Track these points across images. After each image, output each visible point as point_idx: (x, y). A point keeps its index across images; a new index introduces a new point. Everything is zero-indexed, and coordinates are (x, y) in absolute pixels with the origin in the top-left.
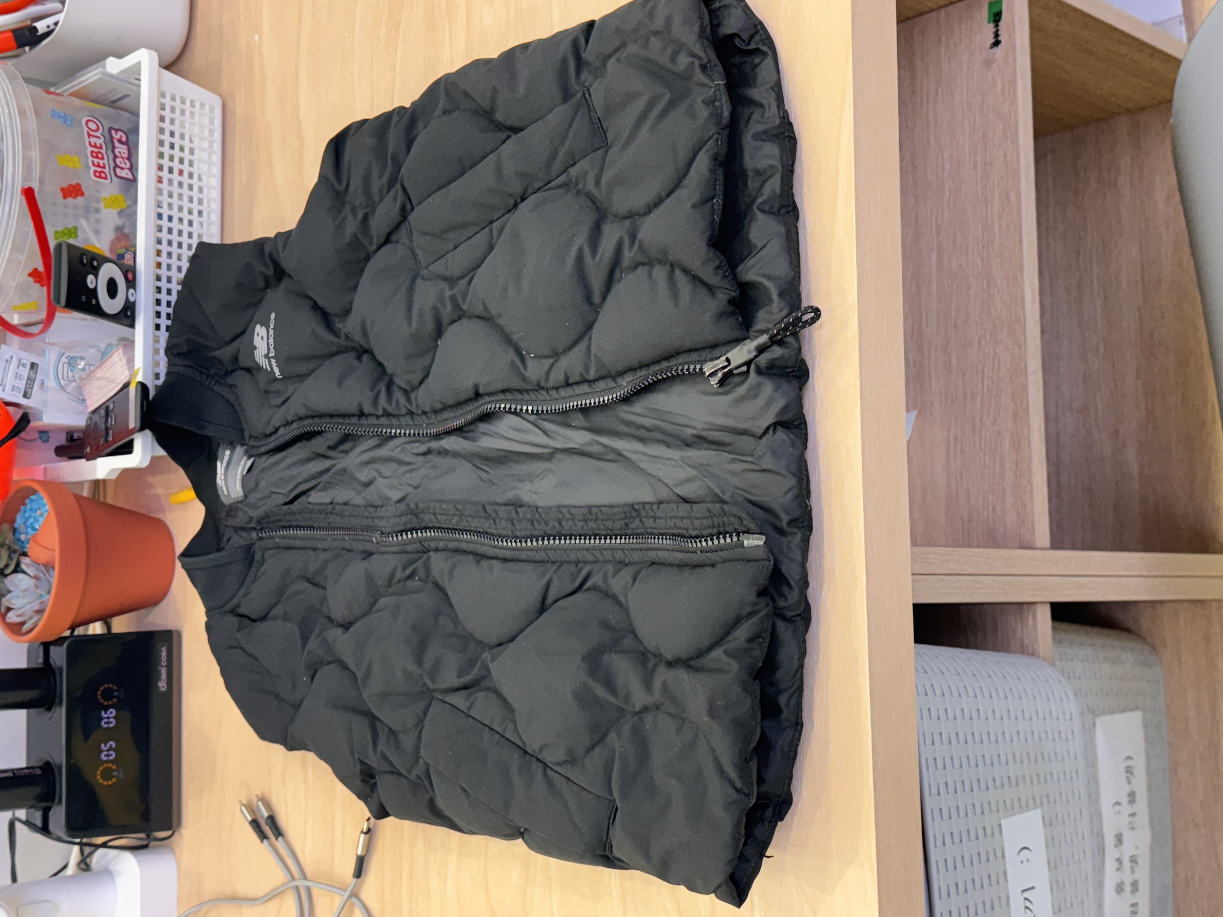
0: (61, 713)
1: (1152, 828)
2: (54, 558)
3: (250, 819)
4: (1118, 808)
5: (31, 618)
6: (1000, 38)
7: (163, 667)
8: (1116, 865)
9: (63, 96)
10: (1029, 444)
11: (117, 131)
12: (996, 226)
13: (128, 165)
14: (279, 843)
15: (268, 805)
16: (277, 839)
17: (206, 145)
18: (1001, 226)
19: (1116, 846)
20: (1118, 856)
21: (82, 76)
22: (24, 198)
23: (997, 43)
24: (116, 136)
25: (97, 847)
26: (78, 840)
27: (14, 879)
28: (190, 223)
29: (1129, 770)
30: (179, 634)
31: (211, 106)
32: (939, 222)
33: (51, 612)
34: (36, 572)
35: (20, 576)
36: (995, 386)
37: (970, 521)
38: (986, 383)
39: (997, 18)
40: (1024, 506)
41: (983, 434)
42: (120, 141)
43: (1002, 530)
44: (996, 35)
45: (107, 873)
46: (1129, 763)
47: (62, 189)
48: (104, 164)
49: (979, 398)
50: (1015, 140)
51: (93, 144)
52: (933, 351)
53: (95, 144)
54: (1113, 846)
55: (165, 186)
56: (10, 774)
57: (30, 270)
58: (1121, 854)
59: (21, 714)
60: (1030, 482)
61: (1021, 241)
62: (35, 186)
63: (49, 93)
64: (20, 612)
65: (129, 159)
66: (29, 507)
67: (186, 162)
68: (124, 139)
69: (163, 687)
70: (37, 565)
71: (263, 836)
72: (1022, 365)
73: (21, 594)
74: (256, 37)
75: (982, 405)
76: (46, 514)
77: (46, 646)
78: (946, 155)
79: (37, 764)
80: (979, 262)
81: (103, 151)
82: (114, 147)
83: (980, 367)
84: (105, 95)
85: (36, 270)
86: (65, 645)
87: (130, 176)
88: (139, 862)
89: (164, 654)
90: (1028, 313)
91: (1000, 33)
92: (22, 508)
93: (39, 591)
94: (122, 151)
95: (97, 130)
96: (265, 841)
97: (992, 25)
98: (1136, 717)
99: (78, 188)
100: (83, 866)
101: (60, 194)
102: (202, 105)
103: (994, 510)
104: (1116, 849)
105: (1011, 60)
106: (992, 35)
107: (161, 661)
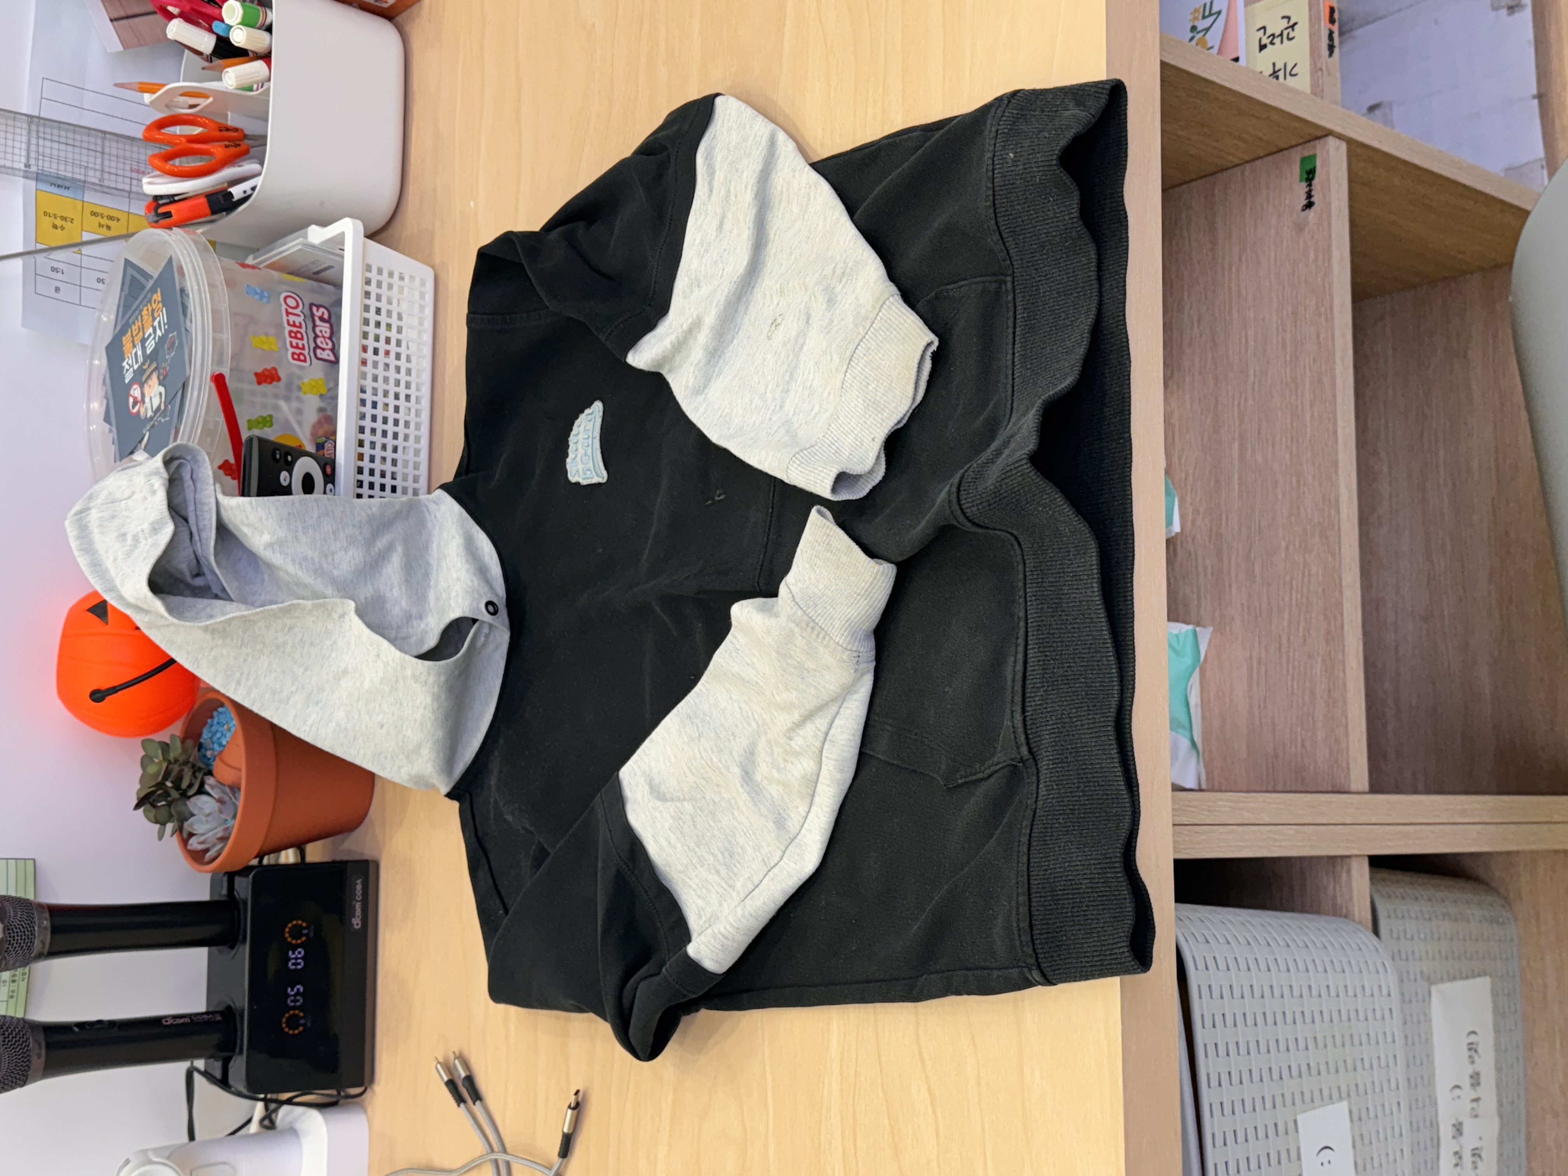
0: (245, 951)
1: (1501, 1116)
2: (240, 779)
3: (446, 1079)
4: (1457, 1092)
5: (214, 845)
6: (1312, 200)
7: (357, 901)
8: (1454, 1160)
9: (259, 269)
10: (1344, 671)
11: (318, 307)
12: (1308, 416)
13: (330, 346)
14: (477, 1108)
15: (466, 1065)
16: (474, 1104)
17: (415, 322)
18: (1312, 416)
19: (1454, 1137)
20: (1457, 1149)
21: (284, 244)
22: (213, 385)
23: (1309, 205)
24: (318, 313)
25: (282, 1103)
26: (262, 1096)
27: (192, 1136)
28: (397, 409)
29: (1472, 1048)
30: (377, 865)
31: (421, 279)
32: (1242, 408)
33: (236, 838)
34: (221, 795)
35: (204, 798)
36: (1304, 599)
37: (1276, 756)
38: (1294, 596)
39: (1311, 176)
40: (1337, 741)
41: (1291, 655)
42: (322, 319)
43: (1312, 767)
44: (1309, 195)
45: (292, 1131)
46: (1473, 1038)
47: (256, 374)
48: (303, 345)
49: (1286, 616)
50: (1329, 317)
51: (291, 323)
52: (1233, 558)
53: (294, 322)
54: (1451, 1137)
55: (369, 368)
56: (187, 1020)
57: (221, 462)
58: (1461, 1147)
59: (202, 953)
60: (1345, 714)
61: (1335, 433)
62: (226, 371)
63: (244, 266)
64: (202, 838)
65: (330, 338)
66: (216, 720)
67: (393, 342)
68: (326, 316)
69: (357, 924)
70: (222, 787)
71: (460, 1099)
72: (1337, 578)
73: (204, 819)
74: (472, 204)
75: (1290, 621)
76: (233, 730)
77: (231, 876)
78: (1251, 333)
79: (217, 1009)
80: (1288, 456)
81: (303, 330)
82: (315, 326)
83: (1288, 578)
84: (307, 266)
85: (226, 462)
86: (251, 876)
87: (332, 358)
88: (327, 1122)
89: (359, 887)
90: (1344, 517)
91: (1313, 193)
92: (209, 721)
93: (224, 816)
94: (324, 329)
95: (297, 307)
96: (462, 1105)
97: (1304, 184)
98: (1483, 984)
99: (274, 372)
100: (266, 1122)
101: (254, 379)
102: (412, 278)
103: (1303, 745)
104: (1454, 1141)
105: (1325, 224)
106: (1304, 196)
107: (355, 895)
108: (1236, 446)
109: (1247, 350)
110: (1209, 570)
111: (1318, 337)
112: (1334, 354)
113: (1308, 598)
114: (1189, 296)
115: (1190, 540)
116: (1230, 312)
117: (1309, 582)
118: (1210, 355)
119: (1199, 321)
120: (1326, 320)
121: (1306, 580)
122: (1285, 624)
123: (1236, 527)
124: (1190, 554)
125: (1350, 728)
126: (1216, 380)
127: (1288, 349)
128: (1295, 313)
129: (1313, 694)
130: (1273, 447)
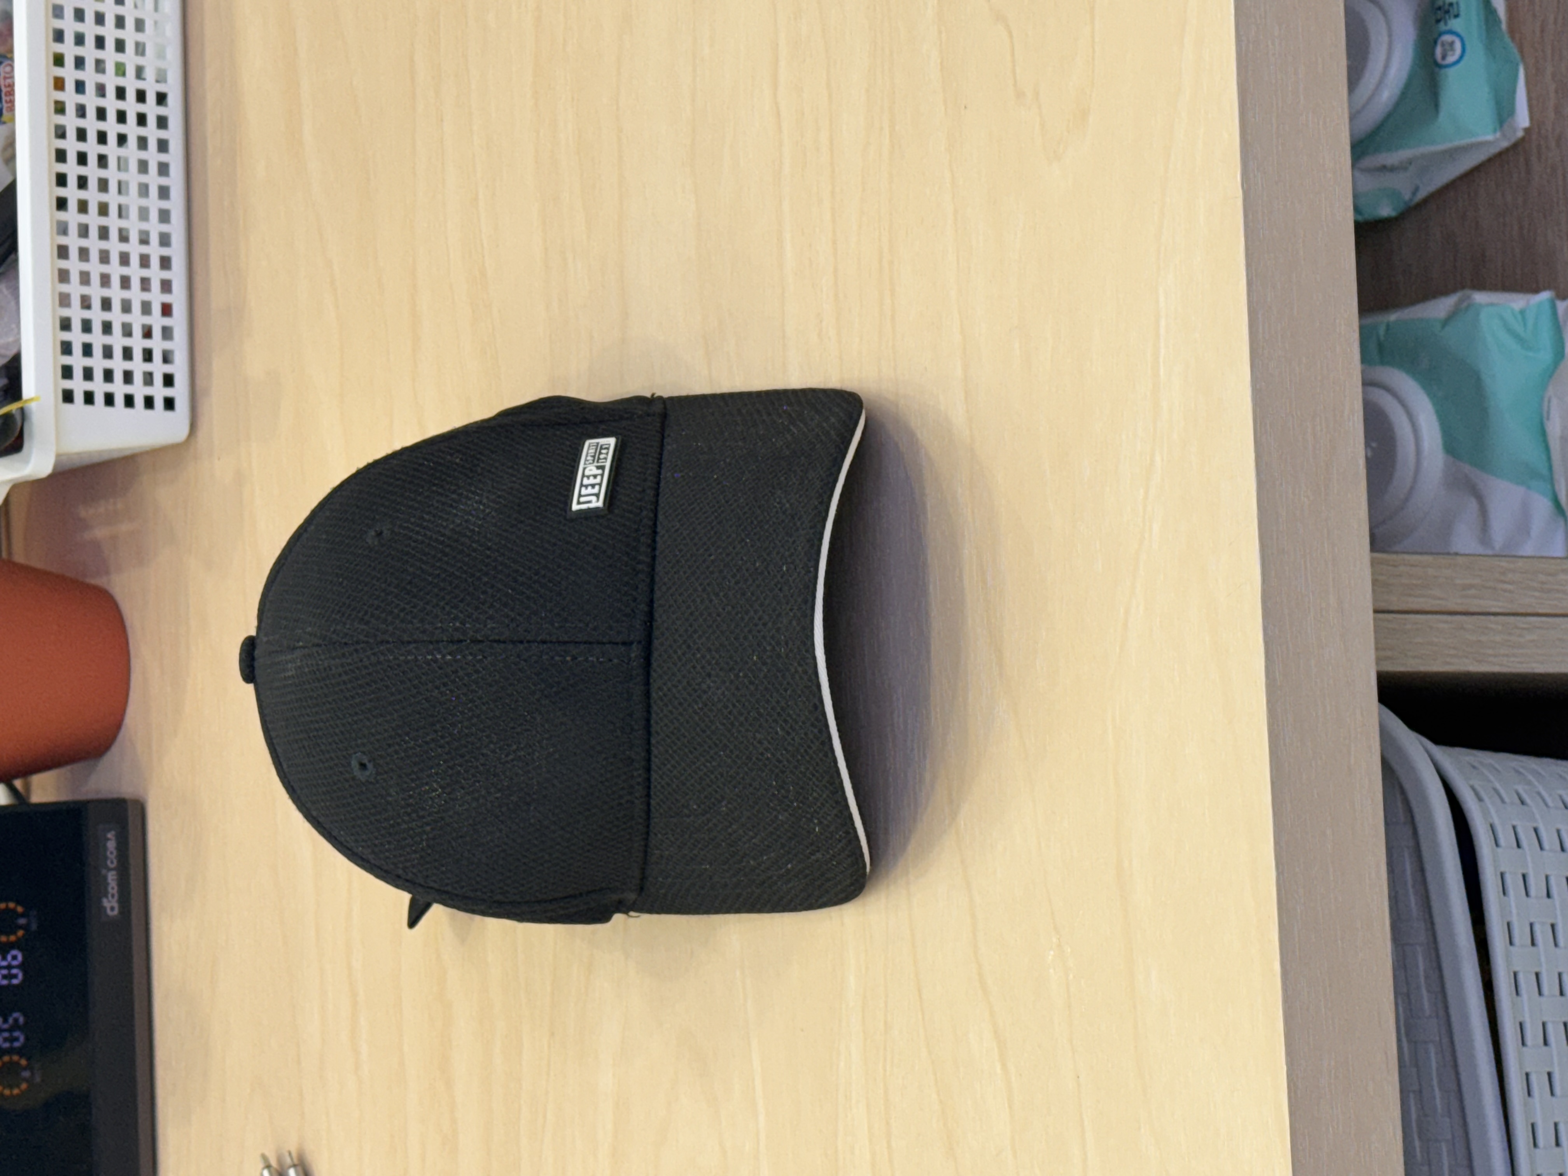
7: (110, 869)
30: (142, 805)
89: (112, 845)
107: (106, 858)
124: (1553, 168)
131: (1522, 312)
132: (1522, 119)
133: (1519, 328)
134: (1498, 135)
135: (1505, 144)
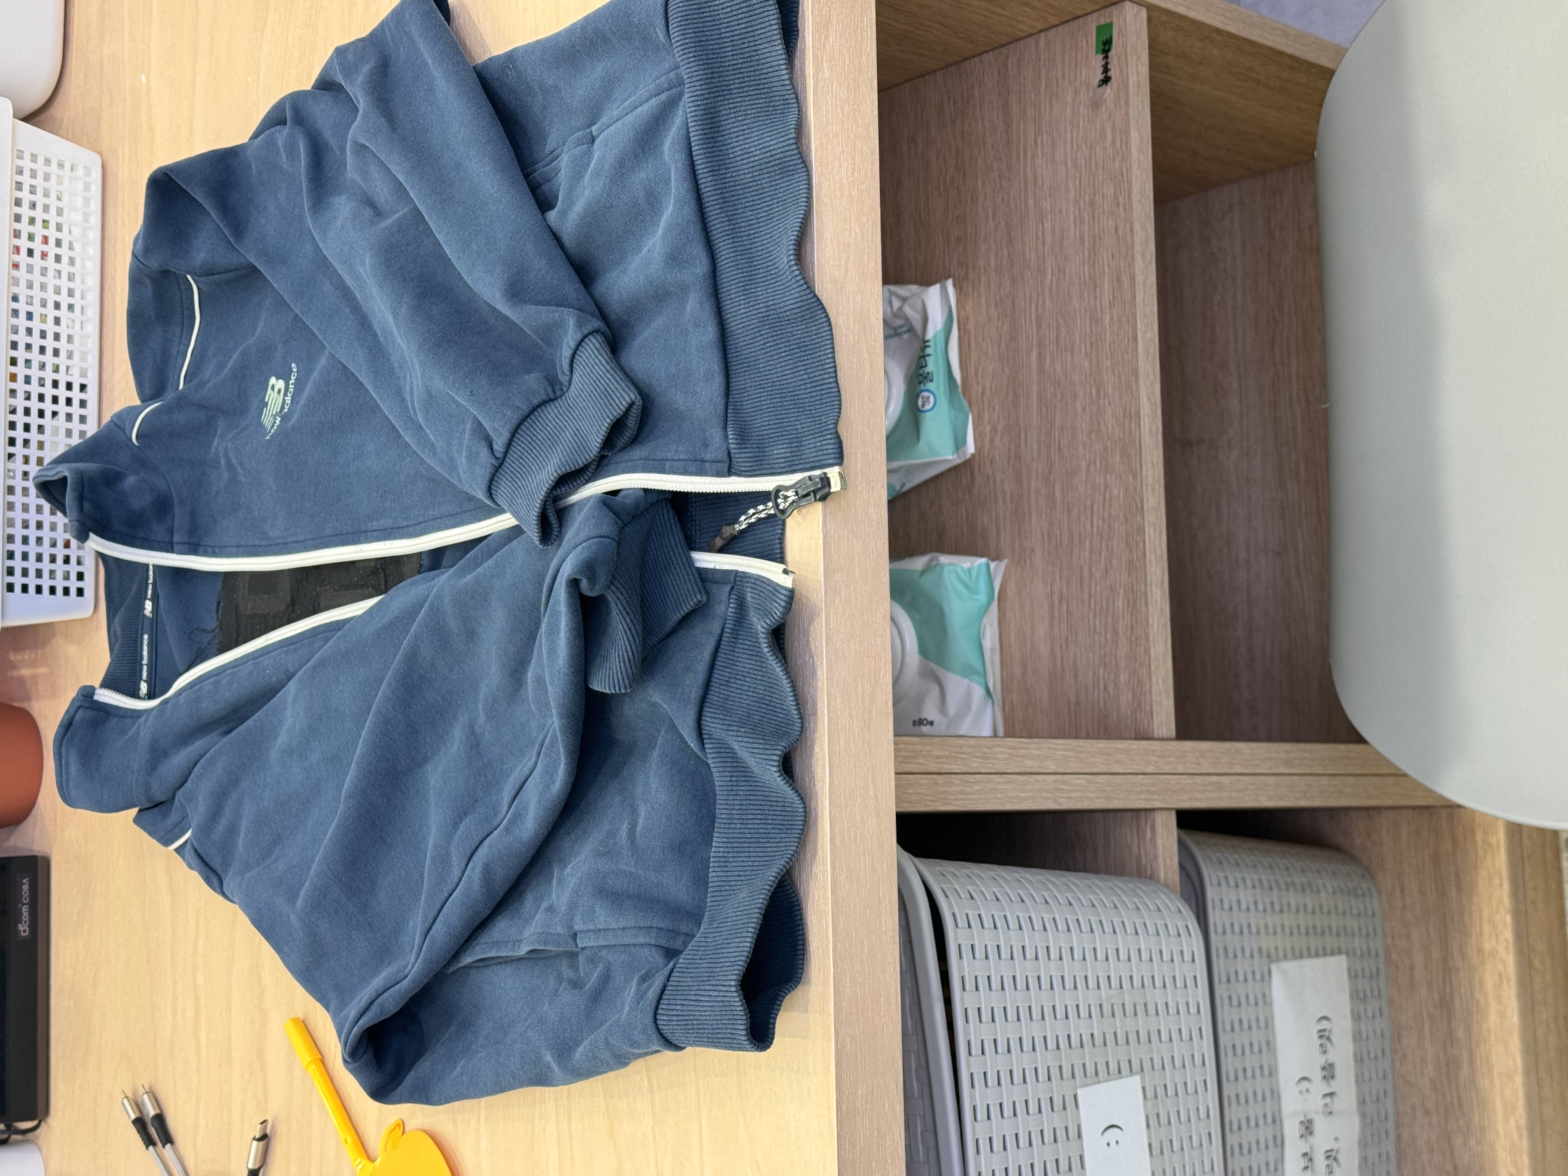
1: (1363, 1116)
3: (133, 1117)
4: (1305, 1084)
6: (1109, 74)
7: (24, 904)
8: (1302, 1163)
12: (1107, 319)
14: (167, 1153)
15: (157, 1102)
16: (164, 1147)
17: (79, 218)
19: (1302, 1136)
20: (1307, 1150)
23: (1106, 80)
28: (57, 321)
29: (1323, 1035)
30: (47, 861)
31: (86, 167)
32: (1040, 312)
36: (1106, 526)
37: (1078, 703)
38: (1095, 523)
39: (1107, 47)
40: (1140, 683)
41: (1093, 588)
43: (1115, 714)
44: (1106, 70)
46: (1324, 1025)
49: (1088, 543)
50: (1128, 207)
52: (1033, 481)
54: (1298, 1135)
55: (22, 273)
58: (1311, 1148)
60: (1147, 652)
61: (1135, 338)
67: (52, 241)
69: (25, 931)
71: (148, 1141)
72: (1138, 500)
74: (143, 78)
75: (1091, 552)
78: (1047, 225)
80: (1087, 365)
89: (26, 888)
91: (1109, 67)
96: (150, 1147)
97: (1101, 56)
98: (1338, 965)
102: (74, 165)
104: (1303, 1141)
105: (1123, 101)
106: (1100, 70)
107: (22, 897)
108: (1034, 354)
109: (1044, 245)
110: (1008, 496)
111: (1116, 230)
112: (1133, 248)
113: (1109, 526)
114: (983, 184)
115: (988, 462)
116: (1026, 201)
117: (1111, 506)
118: (1006, 251)
119: (994, 213)
120: (1125, 210)
121: (1107, 503)
122: (1087, 554)
123: (1035, 447)
124: (988, 479)
125: (1153, 667)
126: (1013, 281)
127: (1087, 244)
128: (1092, 203)
129: (1115, 632)
130: (1072, 356)
131: (969, 570)
132: (971, 448)
133: (968, 582)
134: (955, 456)
135: (959, 461)
